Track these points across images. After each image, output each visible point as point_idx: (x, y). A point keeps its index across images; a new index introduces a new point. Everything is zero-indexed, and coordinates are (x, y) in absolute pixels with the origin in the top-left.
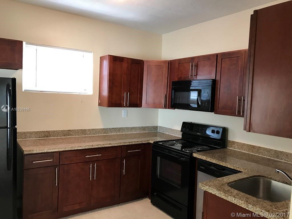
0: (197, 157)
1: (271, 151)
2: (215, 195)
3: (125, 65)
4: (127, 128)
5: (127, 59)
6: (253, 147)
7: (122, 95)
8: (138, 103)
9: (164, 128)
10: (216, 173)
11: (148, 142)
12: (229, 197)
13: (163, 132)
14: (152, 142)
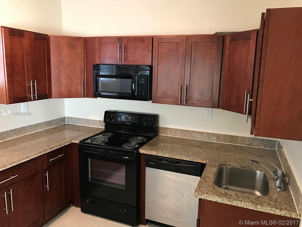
0: (145, 153)
1: (203, 134)
2: (217, 202)
3: (26, 42)
4: (30, 126)
5: (27, 32)
6: (187, 131)
7: (27, 85)
8: (47, 93)
9: (75, 119)
10: (169, 167)
11: (71, 142)
12: (234, 201)
13: (74, 123)
14: (77, 142)
